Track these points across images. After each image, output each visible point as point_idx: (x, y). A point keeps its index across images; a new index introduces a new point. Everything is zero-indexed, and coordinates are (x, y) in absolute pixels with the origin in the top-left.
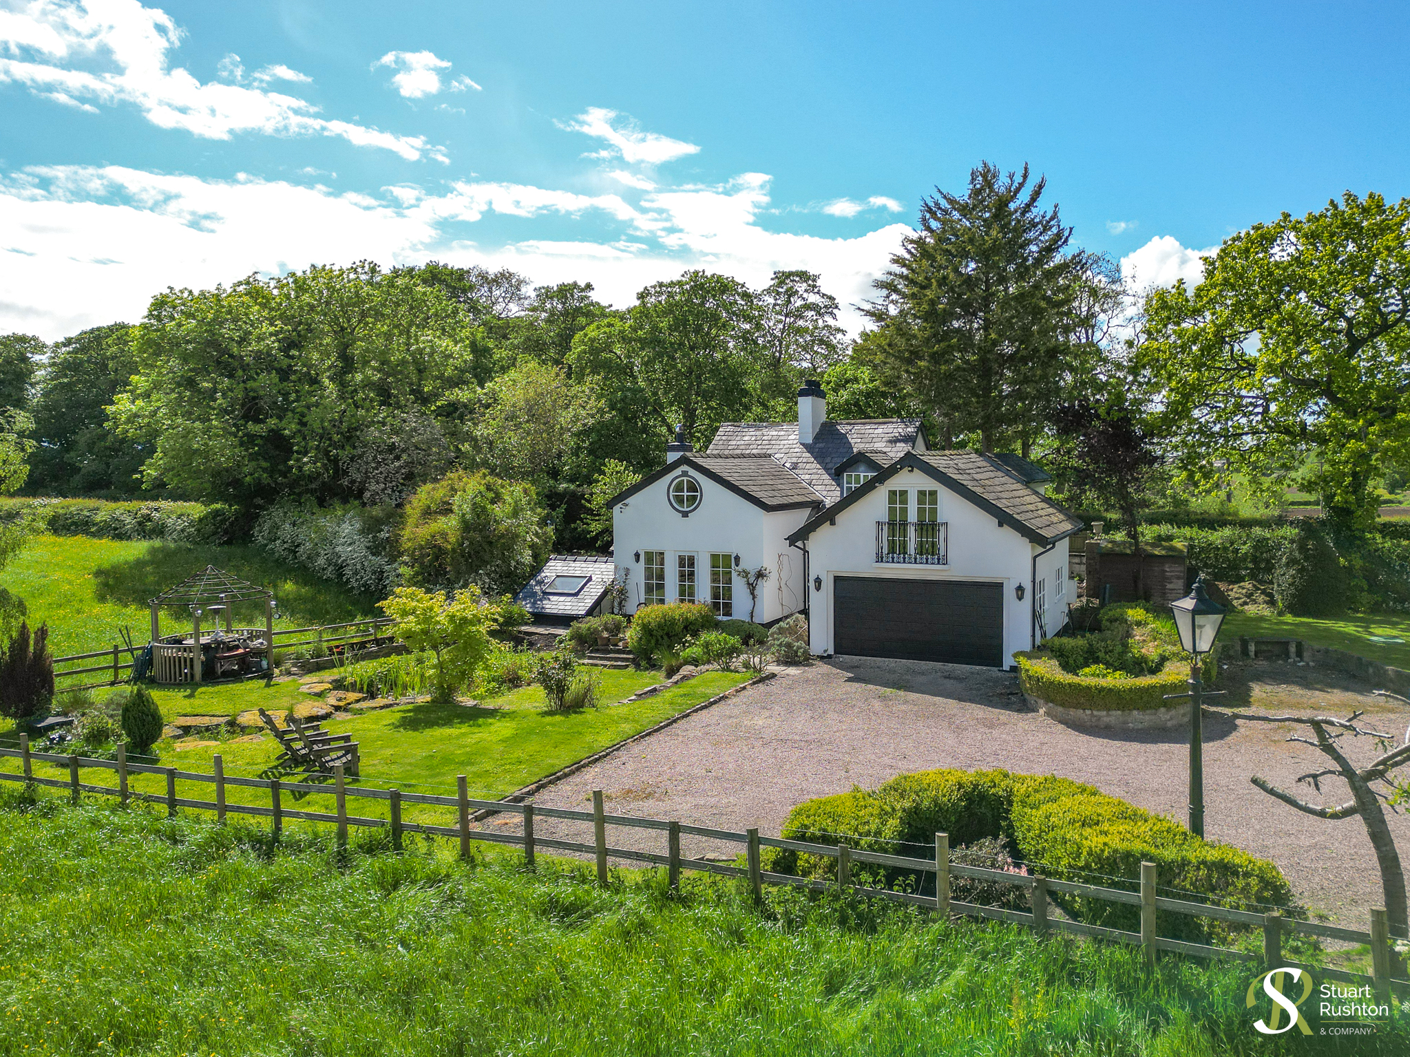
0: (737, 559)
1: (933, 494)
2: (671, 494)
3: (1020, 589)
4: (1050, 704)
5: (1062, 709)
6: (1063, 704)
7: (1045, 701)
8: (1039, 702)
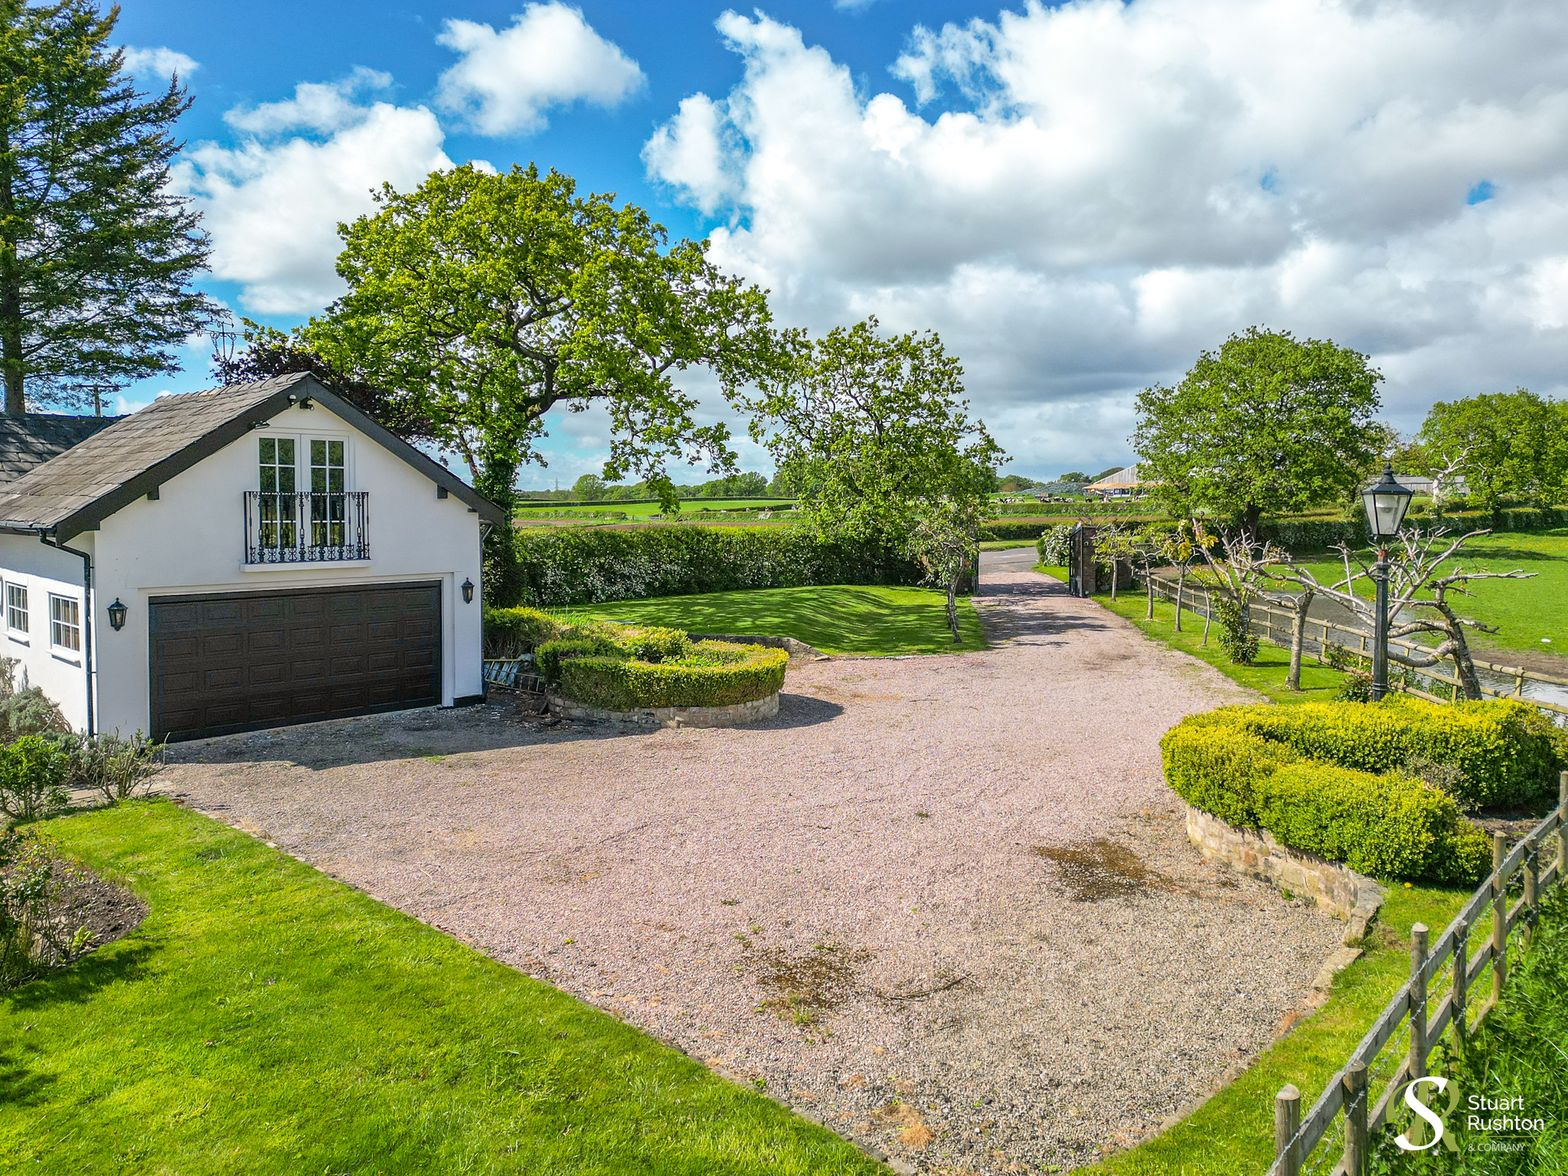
1: (337, 447)
3: (468, 587)
4: (694, 709)
5: (715, 710)
6: (722, 704)
7: (682, 707)
8: (659, 713)
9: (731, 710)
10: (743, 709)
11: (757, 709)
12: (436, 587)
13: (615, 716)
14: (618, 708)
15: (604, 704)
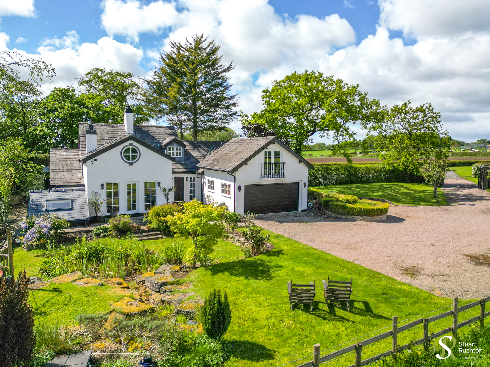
0: (159, 183)
1: (279, 152)
2: (123, 154)
3: (305, 184)
4: (365, 217)
5: (370, 217)
6: (372, 216)
7: (361, 216)
8: (355, 217)
9: (375, 217)
10: (377, 218)
11: (381, 218)
12: (298, 184)
13: (343, 217)
14: (344, 215)
15: (340, 214)
